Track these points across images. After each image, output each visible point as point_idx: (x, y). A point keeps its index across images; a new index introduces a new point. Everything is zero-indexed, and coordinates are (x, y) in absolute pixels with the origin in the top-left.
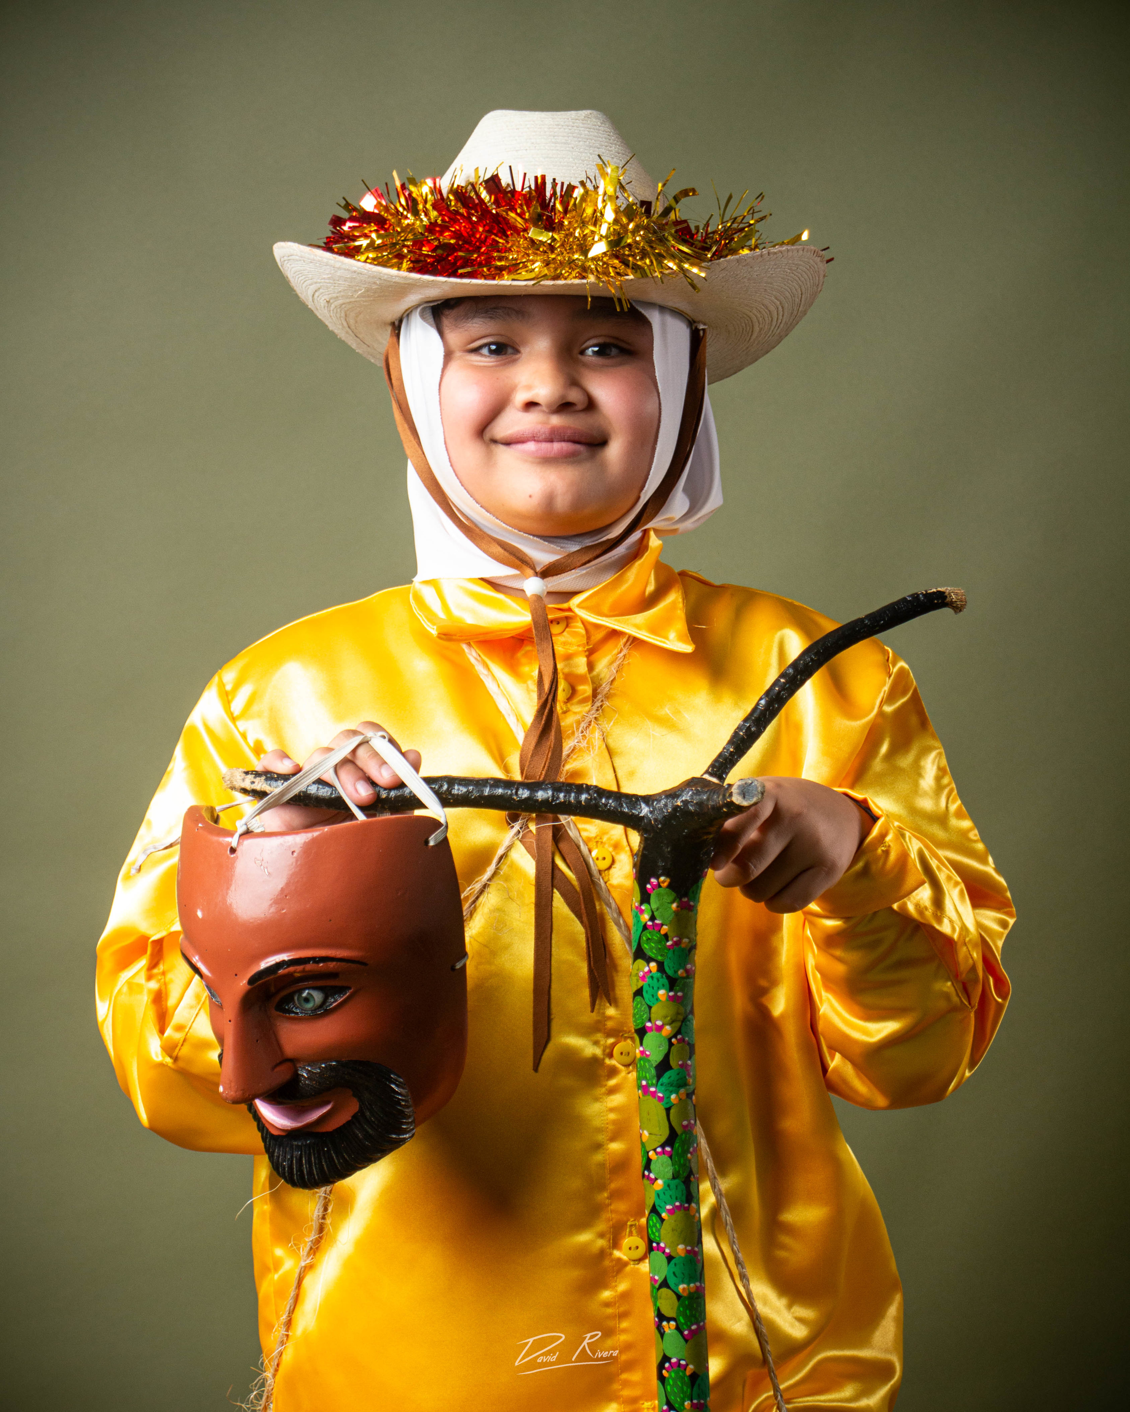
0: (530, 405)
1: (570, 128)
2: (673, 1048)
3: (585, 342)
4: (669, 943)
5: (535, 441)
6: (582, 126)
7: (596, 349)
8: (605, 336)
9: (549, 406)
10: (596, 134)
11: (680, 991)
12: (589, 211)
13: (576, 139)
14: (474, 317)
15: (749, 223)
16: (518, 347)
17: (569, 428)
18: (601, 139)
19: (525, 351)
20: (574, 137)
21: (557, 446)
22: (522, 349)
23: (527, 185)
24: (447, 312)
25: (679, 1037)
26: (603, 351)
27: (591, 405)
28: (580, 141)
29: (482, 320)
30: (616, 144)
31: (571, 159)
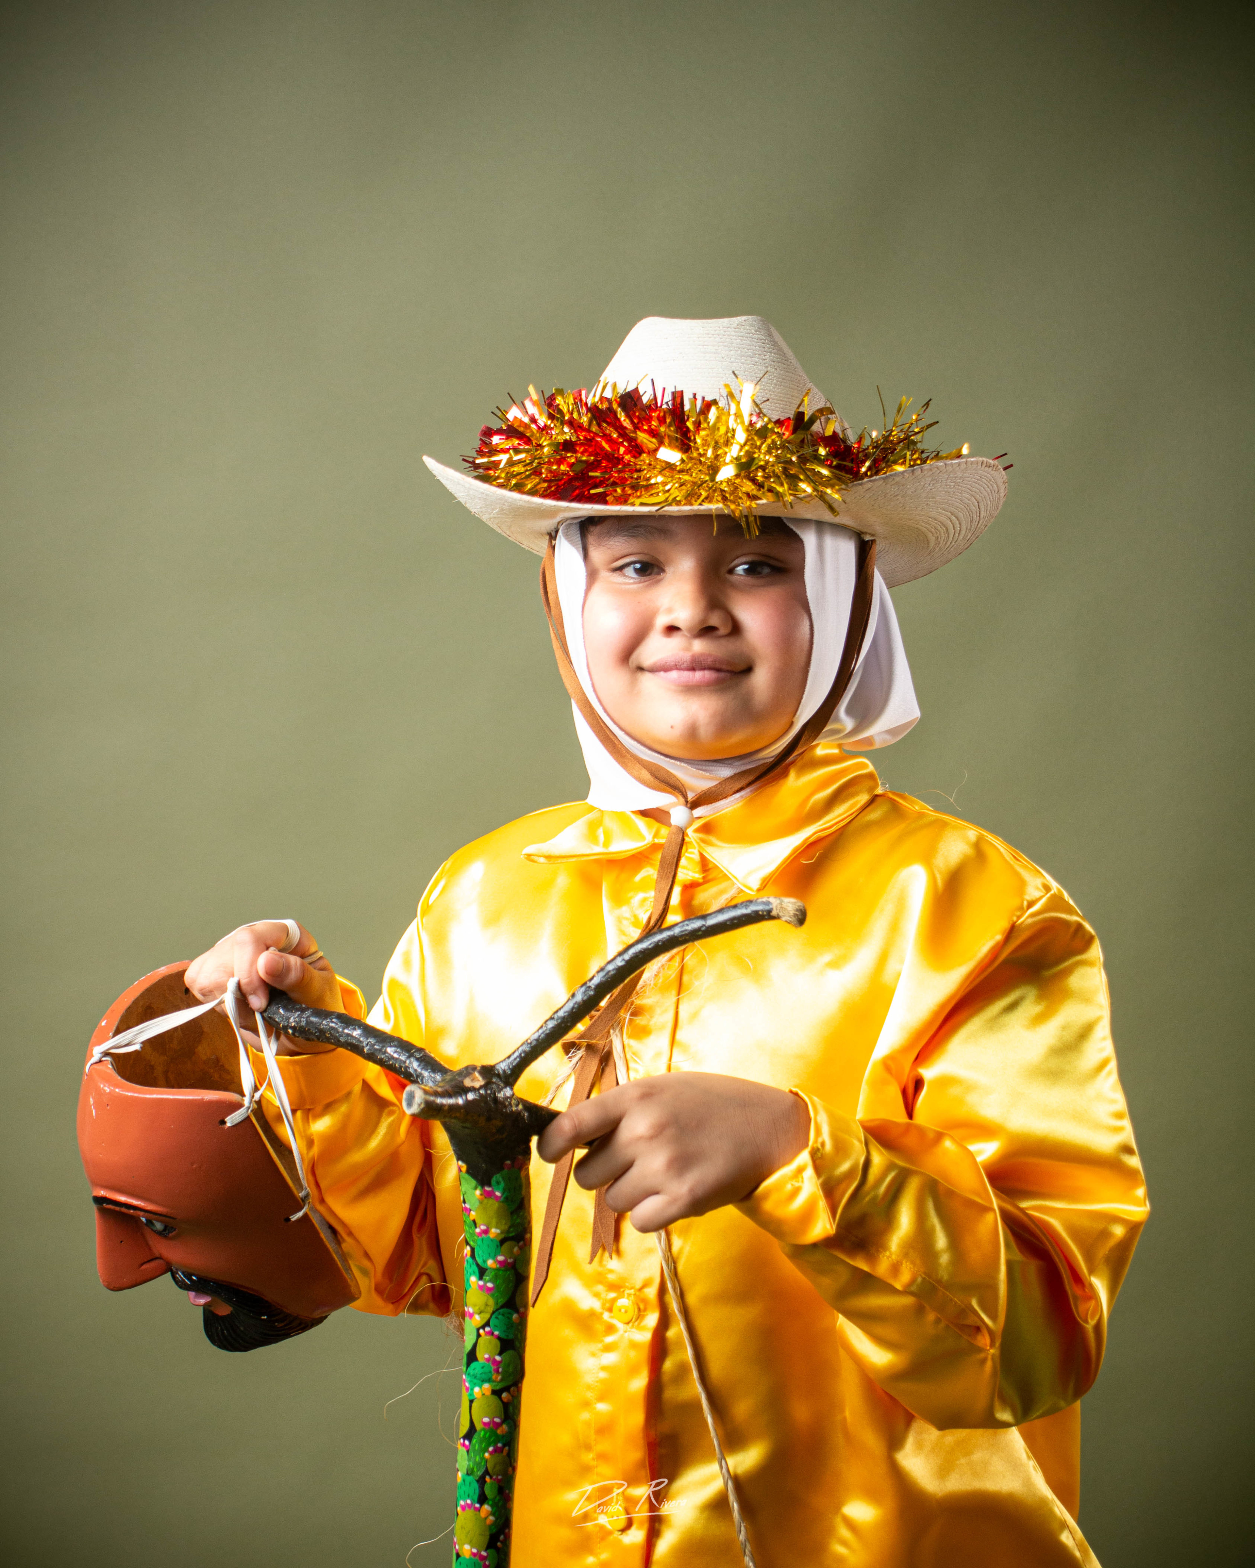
0: (671, 629)
1: (720, 336)
2: (480, 1339)
3: (734, 560)
4: (478, 1230)
5: (677, 669)
6: (734, 334)
7: (746, 567)
8: (754, 554)
9: (690, 630)
10: (748, 342)
11: (490, 1281)
12: (723, 430)
13: (727, 348)
14: (615, 536)
15: (913, 431)
16: (662, 567)
17: (710, 655)
18: (754, 348)
19: (670, 571)
20: (725, 346)
21: (699, 675)
22: (667, 569)
23: (665, 400)
24: (592, 529)
25: (487, 1329)
26: (752, 570)
27: (736, 629)
28: (730, 351)
29: (623, 538)
30: (771, 352)
31: (720, 370)
